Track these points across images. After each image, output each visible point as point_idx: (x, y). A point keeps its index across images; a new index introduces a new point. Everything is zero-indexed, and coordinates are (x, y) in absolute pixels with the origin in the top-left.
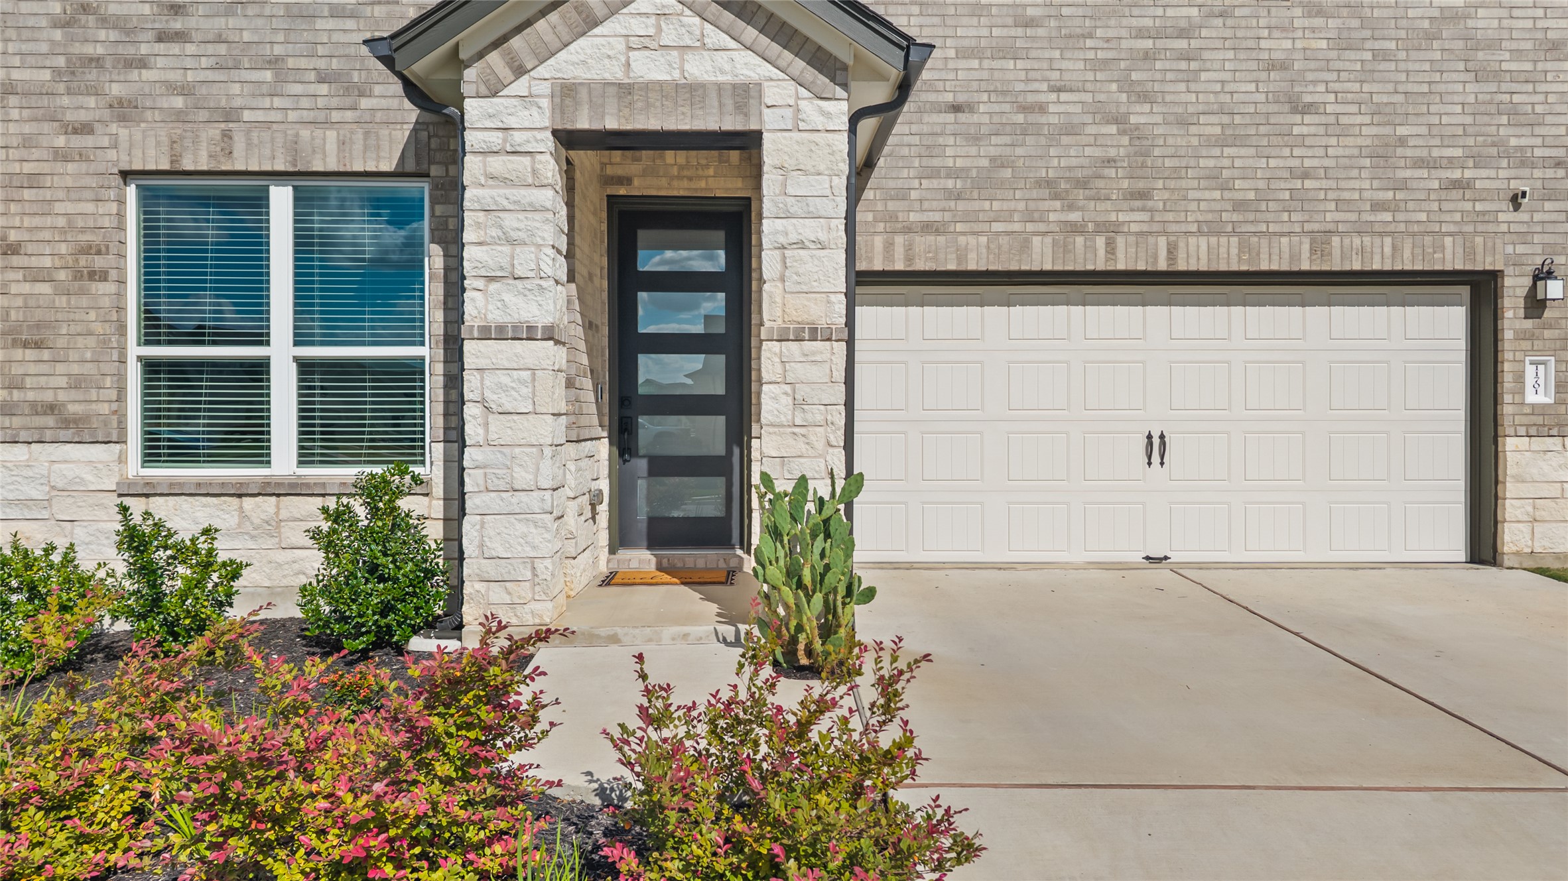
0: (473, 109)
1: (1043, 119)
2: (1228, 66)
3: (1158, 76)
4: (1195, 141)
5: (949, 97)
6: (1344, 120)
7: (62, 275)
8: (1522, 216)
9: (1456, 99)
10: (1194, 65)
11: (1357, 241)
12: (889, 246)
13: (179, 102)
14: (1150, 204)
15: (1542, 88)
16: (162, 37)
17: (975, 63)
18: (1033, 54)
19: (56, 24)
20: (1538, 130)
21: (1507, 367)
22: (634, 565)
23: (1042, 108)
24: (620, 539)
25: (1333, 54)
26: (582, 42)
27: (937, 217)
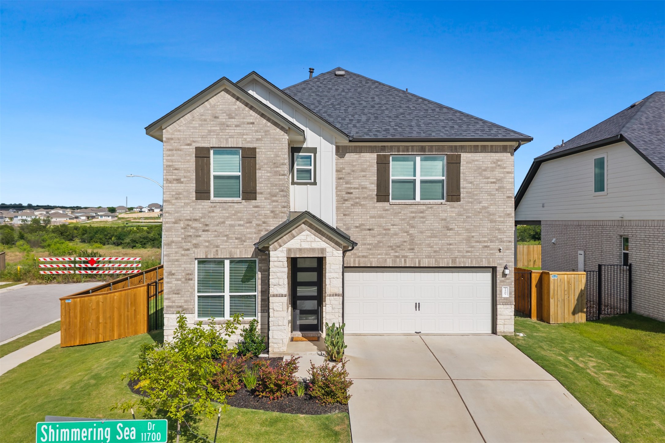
0: (272, 253)
1: (390, 232)
2: (432, 220)
3: (416, 222)
4: (425, 237)
5: (368, 227)
6: (459, 232)
7: (183, 280)
8: (501, 254)
9: (486, 227)
10: (424, 220)
11: (462, 260)
12: (354, 261)
13: (207, 244)
14: (414, 251)
15: (506, 224)
16: (204, 231)
17: (374, 219)
18: (387, 217)
19: (182, 228)
20: (505, 234)
21: (498, 289)
22: (297, 335)
23: (389, 229)
24: (293, 329)
25: (457, 217)
26: (292, 240)
27: (365, 254)
